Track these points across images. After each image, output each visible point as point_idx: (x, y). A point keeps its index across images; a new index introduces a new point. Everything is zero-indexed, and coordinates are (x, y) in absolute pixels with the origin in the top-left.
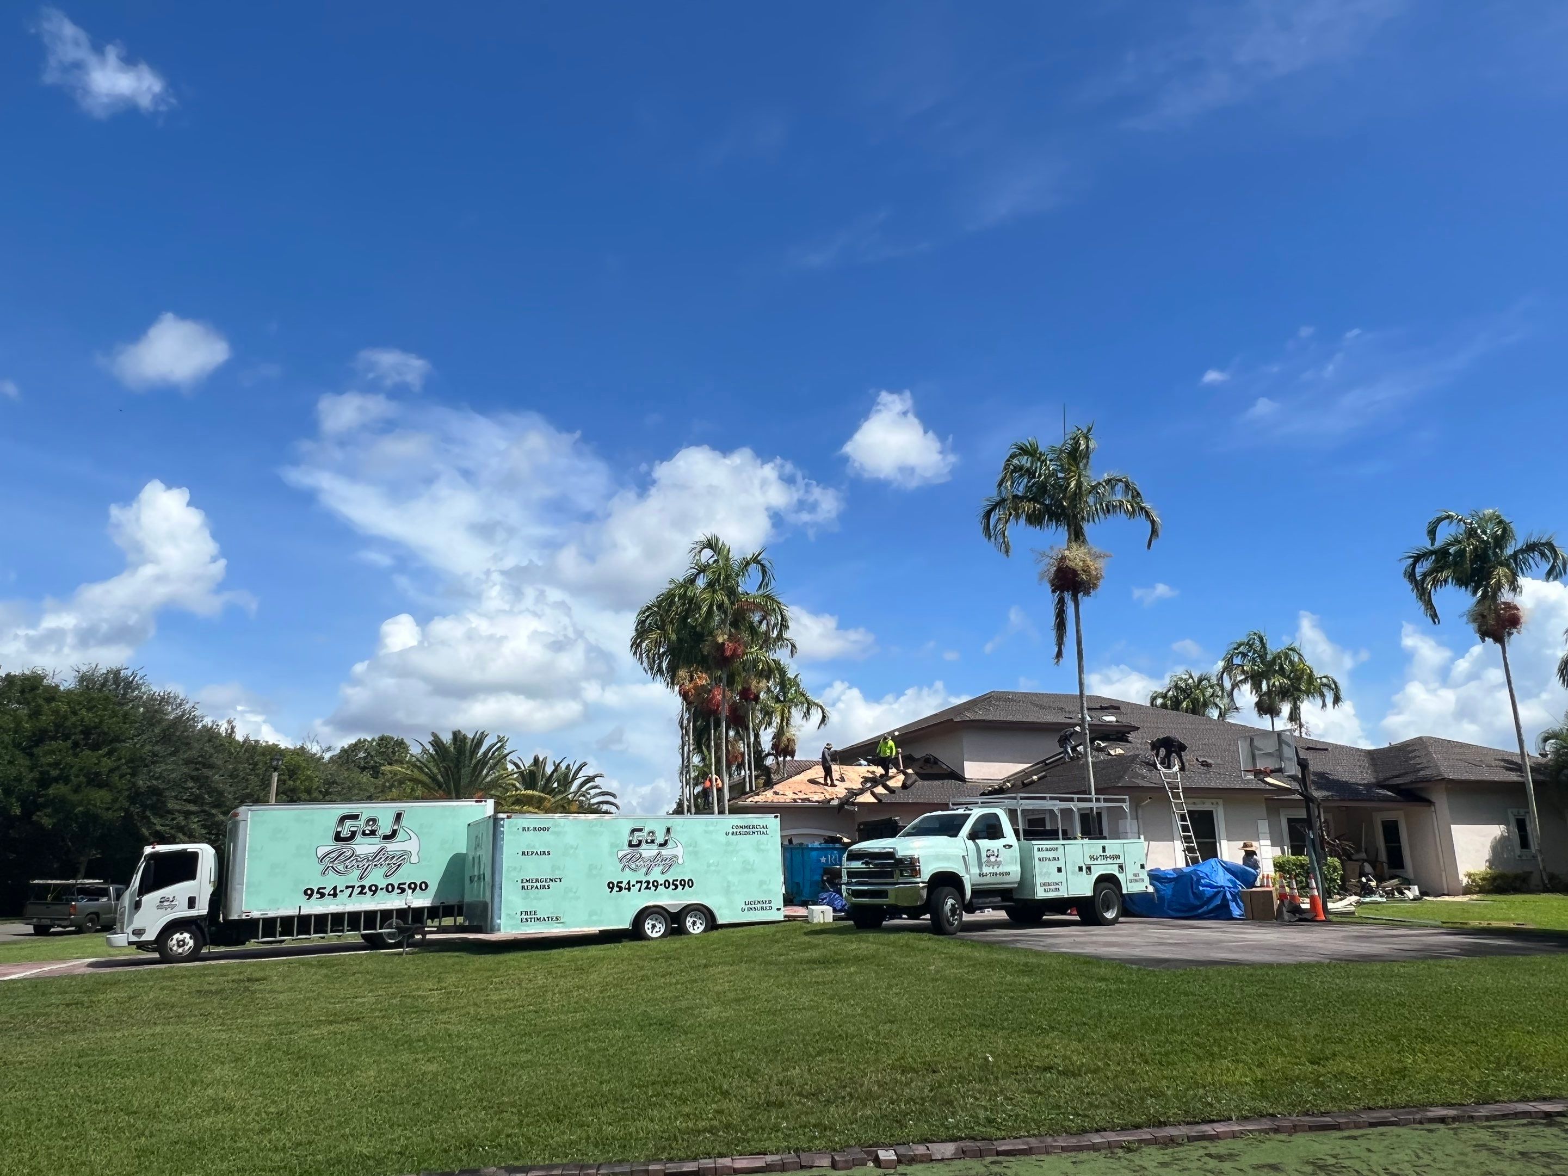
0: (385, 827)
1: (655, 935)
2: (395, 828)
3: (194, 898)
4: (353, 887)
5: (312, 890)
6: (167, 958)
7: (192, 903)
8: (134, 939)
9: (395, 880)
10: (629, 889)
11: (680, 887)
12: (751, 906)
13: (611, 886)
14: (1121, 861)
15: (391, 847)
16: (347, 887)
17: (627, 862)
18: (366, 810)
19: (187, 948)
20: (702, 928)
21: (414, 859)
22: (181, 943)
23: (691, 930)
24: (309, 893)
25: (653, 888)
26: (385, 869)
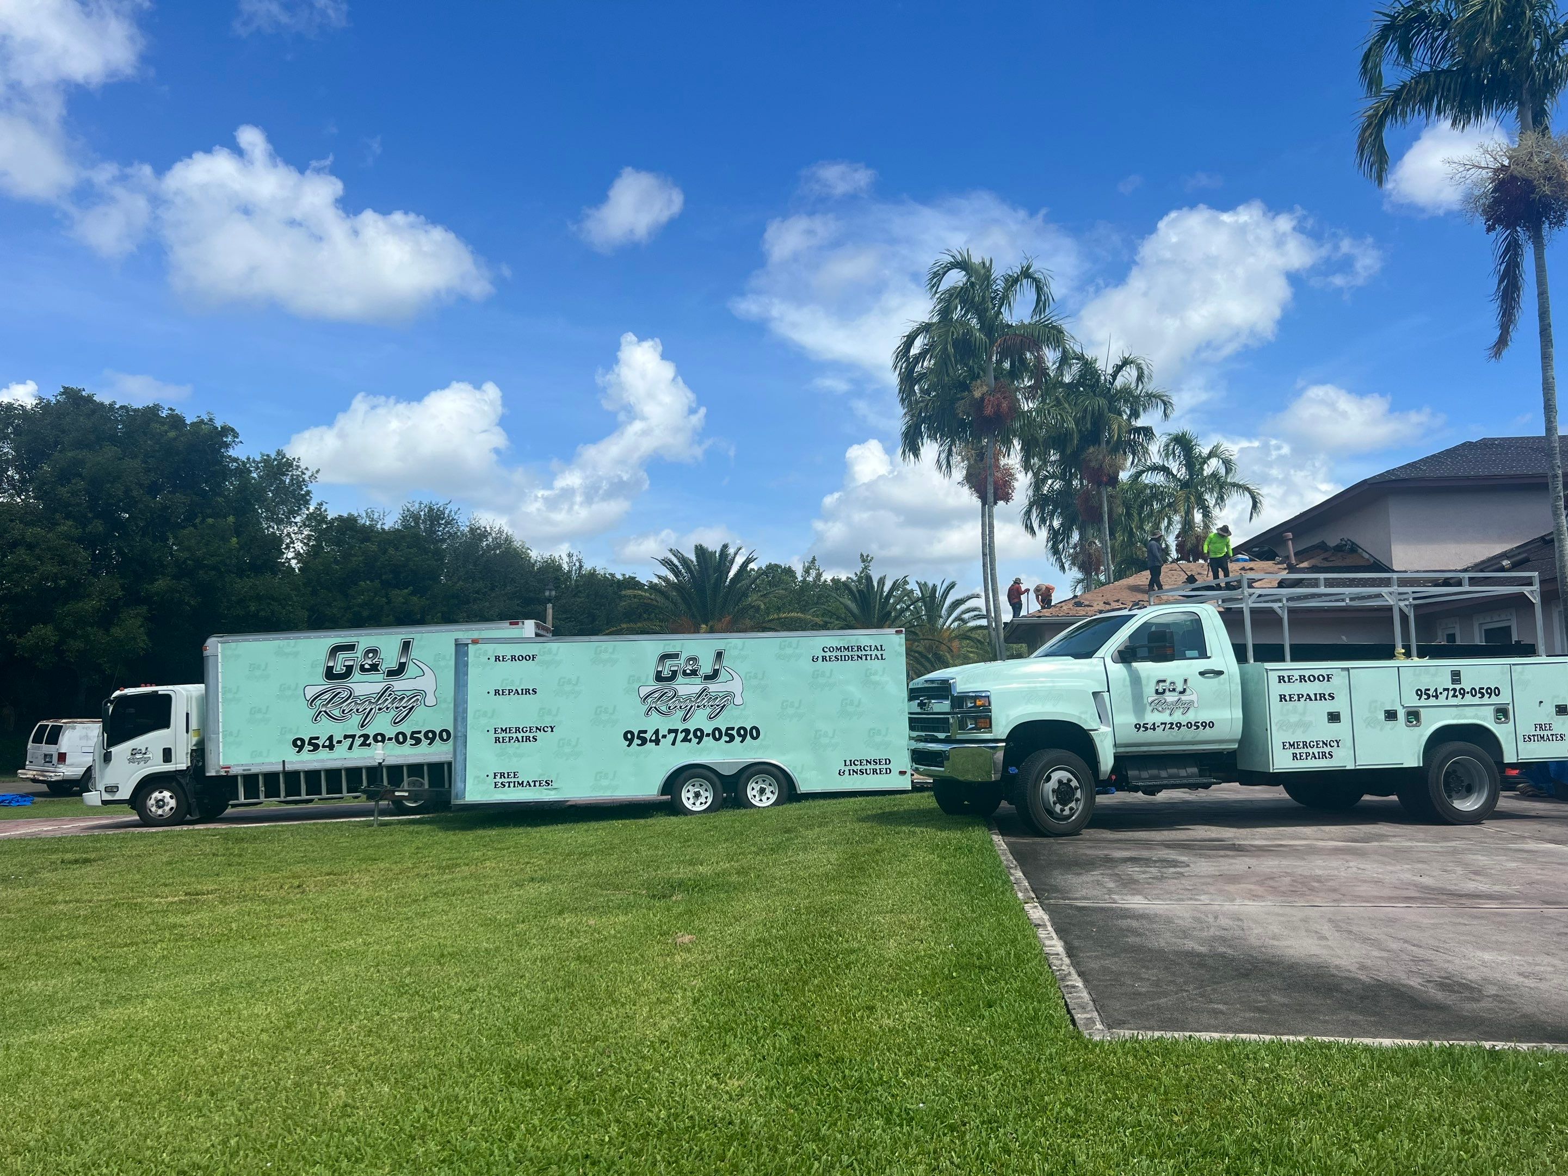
0: (390, 659)
1: (698, 808)
2: (403, 660)
3: (170, 749)
4: (353, 737)
5: (302, 740)
6: (147, 821)
7: (167, 755)
8: (107, 797)
9: (406, 728)
10: (657, 742)
11: (738, 739)
12: (854, 767)
13: (629, 737)
14: (1504, 699)
15: (399, 685)
16: (346, 737)
17: (652, 703)
18: (364, 639)
19: (167, 808)
20: (773, 798)
21: (430, 700)
22: (160, 803)
23: (755, 802)
24: (298, 744)
25: (695, 741)
26: (393, 713)
